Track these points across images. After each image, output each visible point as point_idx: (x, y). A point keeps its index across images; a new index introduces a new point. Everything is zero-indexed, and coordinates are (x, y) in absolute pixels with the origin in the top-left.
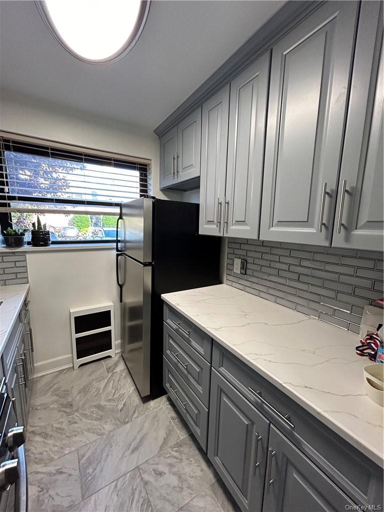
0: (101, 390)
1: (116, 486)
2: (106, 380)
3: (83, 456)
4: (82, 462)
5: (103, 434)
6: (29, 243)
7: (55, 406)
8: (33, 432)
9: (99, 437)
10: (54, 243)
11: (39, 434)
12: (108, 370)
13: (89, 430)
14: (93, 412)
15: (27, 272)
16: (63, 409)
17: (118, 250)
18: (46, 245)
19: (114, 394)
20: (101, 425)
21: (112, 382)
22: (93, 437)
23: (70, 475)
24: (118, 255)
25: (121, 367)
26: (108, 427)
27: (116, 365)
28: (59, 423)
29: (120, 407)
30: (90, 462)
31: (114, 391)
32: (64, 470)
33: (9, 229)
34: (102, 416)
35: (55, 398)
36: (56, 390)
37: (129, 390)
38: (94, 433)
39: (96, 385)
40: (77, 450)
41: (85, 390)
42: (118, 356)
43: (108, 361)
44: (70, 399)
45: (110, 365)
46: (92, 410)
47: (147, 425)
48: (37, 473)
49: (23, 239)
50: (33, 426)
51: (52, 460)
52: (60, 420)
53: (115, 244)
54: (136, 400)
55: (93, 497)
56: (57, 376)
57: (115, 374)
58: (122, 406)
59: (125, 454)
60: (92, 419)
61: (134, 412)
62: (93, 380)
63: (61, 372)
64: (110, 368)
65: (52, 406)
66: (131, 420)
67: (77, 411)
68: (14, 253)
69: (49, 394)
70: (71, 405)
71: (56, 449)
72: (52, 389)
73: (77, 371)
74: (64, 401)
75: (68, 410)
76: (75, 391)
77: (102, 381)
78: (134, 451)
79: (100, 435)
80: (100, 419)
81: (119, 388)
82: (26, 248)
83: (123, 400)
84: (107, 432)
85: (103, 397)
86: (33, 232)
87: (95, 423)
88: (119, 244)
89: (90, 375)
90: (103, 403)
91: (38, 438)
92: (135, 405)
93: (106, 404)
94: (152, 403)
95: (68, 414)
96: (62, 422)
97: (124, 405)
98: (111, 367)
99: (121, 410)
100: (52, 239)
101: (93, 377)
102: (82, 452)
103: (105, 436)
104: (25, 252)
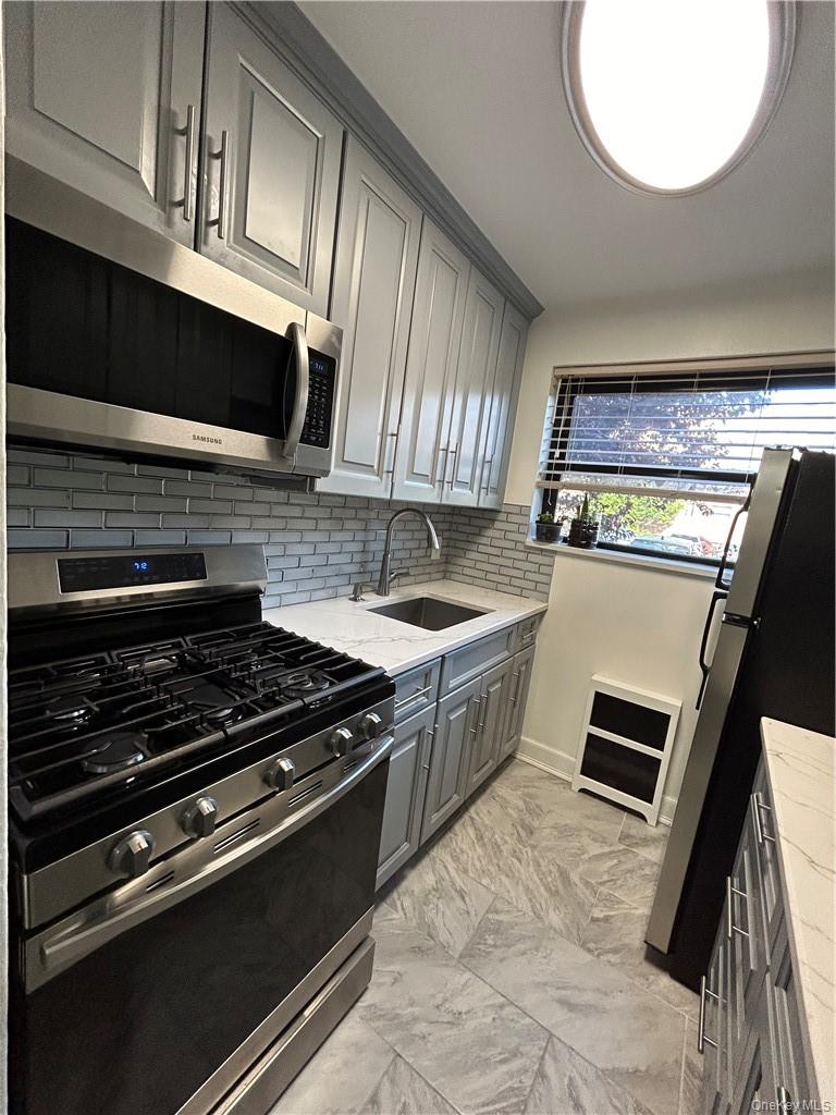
0: (586, 856)
1: (502, 1007)
2: (607, 849)
3: (497, 912)
4: (490, 916)
5: (539, 917)
6: (565, 540)
7: (514, 814)
8: (472, 819)
9: (531, 914)
10: (601, 546)
11: (476, 829)
12: (624, 837)
13: (527, 889)
14: (551, 872)
15: (549, 584)
16: (520, 829)
17: (719, 585)
18: (587, 546)
19: (602, 884)
20: (546, 903)
21: (615, 861)
22: (524, 904)
23: (468, 913)
24: (716, 596)
25: (654, 854)
26: (555, 918)
27: (646, 842)
28: (502, 839)
29: (598, 913)
30: (497, 929)
31: (606, 878)
32: (467, 899)
33: (547, 514)
34: (557, 891)
35: (521, 804)
36: (530, 796)
37: (634, 905)
38: (530, 900)
39: (585, 840)
40: (497, 896)
41: (565, 832)
42: (661, 830)
43: (635, 821)
44: (536, 824)
45: (633, 832)
46: (551, 867)
47: (620, 1000)
48: (445, 867)
49: (559, 531)
50: (478, 814)
51: (465, 871)
52: (507, 838)
53: (717, 570)
54: (636, 937)
55: (468, 975)
56: (541, 778)
57: (630, 855)
58: (601, 916)
59: (548, 988)
60: (541, 880)
61: (615, 951)
62: (587, 829)
63: (552, 777)
64: (628, 836)
65: (510, 811)
66: (598, 956)
67: (533, 847)
68: (542, 550)
69: (519, 793)
70: (532, 833)
71: (477, 864)
72: (526, 790)
73: (573, 794)
74: (528, 819)
75: (523, 834)
76: (549, 820)
77: (598, 844)
78: (563, 1002)
79: (535, 913)
80: (554, 893)
81: (619, 882)
82: (559, 546)
83: (611, 909)
84: (547, 924)
85: (581, 868)
86: (575, 523)
87: (542, 889)
88: (725, 571)
89: (588, 817)
90: (575, 877)
91: (471, 831)
92: (627, 941)
93: (578, 882)
94: (665, 981)
95: (520, 840)
96: (506, 842)
97: (607, 919)
98: (633, 837)
99: (594, 920)
100: (600, 537)
101: (591, 824)
102: (499, 906)
103: (540, 925)
104: (555, 552)
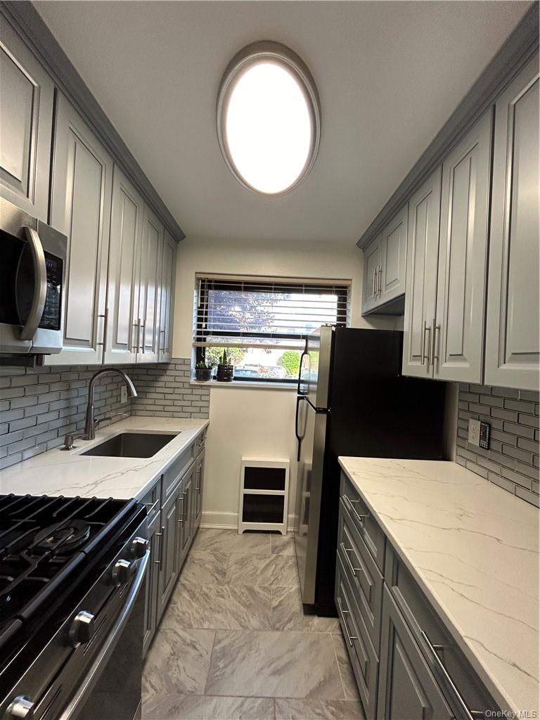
0: (259, 572)
1: (242, 705)
2: (268, 561)
3: (219, 642)
4: (216, 648)
5: (245, 628)
6: (214, 378)
7: (209, 566)
8: (183, 585)
9: (241, 628)
10: (236, 379)
11: (188, 591)
12: (274, 549)
13: (233, 614)
14: (243, 593)
15: (208, 407)
16: (216, 575)
17: (299, 393)
18: (229, 380)
19: (271, 584)
20: (247, 615)
21: (274, 566)
22: (236, 626)
23: (201, 655)
24: (299, 399)
25: (289, 552)
26: (254, 622)
27: (285, 546)
28: (208, 588)
29: (275, 603)
30: (224, 654)
31: (273, 579)
32: (197, 646)
33: (201, 362)
34: (251, 604)
35: (212, 558)
36: (216, 549)
37: (290, 587)
38: (237, 619)
39: (255, 562)
40: (216, 631)
41: (242, 563)
42: (289, 536)
43: (276, 537)
44: (225, 566)
45: (277, 543)
46: (243, 591)
47: (301, 648)
48: (175, 632)
49: (210, 372)
50: (186, 580)
51: (190, 626)
52: (211, 586)
53: (297, 385)
54: (297, 606)
55: (215, 699)
56: (219, 534)
57: (280, 558)
58: (277, 603)
59: (263, 671)
60: (239, 602)
61: (290, 620)
62: (253, 554)
63: (225, 530)
64: (276, 547)
65: (207, 566)
66: (283, 630)
67: (228, 583)
68: (202, 386)
69: (209, 551)
70: (225, 574)
71: (197, 616)
72: (213, 547)
73: (240, 537)
74: (219, 566)
75: (219, 577)
76: (232, 560)
77: (263, 561)
78: (276, 672)
79: (242, 626)
80: (248, 606)
81: (279, 578)
82: (212, 382)
83: (281, 596)
84: (251, 628)
85: (259, 579)
86: (219, 366)
87: (242, 608)
88: (301, 385)
89: (252, 547)
90: (257, 588)
91: (185, 595)
92: (293, 610)
93: (259, 591)
94: (317, 621)
95: (219, 583)
96: (211, 589)
97: (280, 603)
98: (278, 546)
99: (274, 608)
100: (235, 374)
101: (255, 551)
102: (220, 636)
103: (248, 632)
104: (210, 386)
